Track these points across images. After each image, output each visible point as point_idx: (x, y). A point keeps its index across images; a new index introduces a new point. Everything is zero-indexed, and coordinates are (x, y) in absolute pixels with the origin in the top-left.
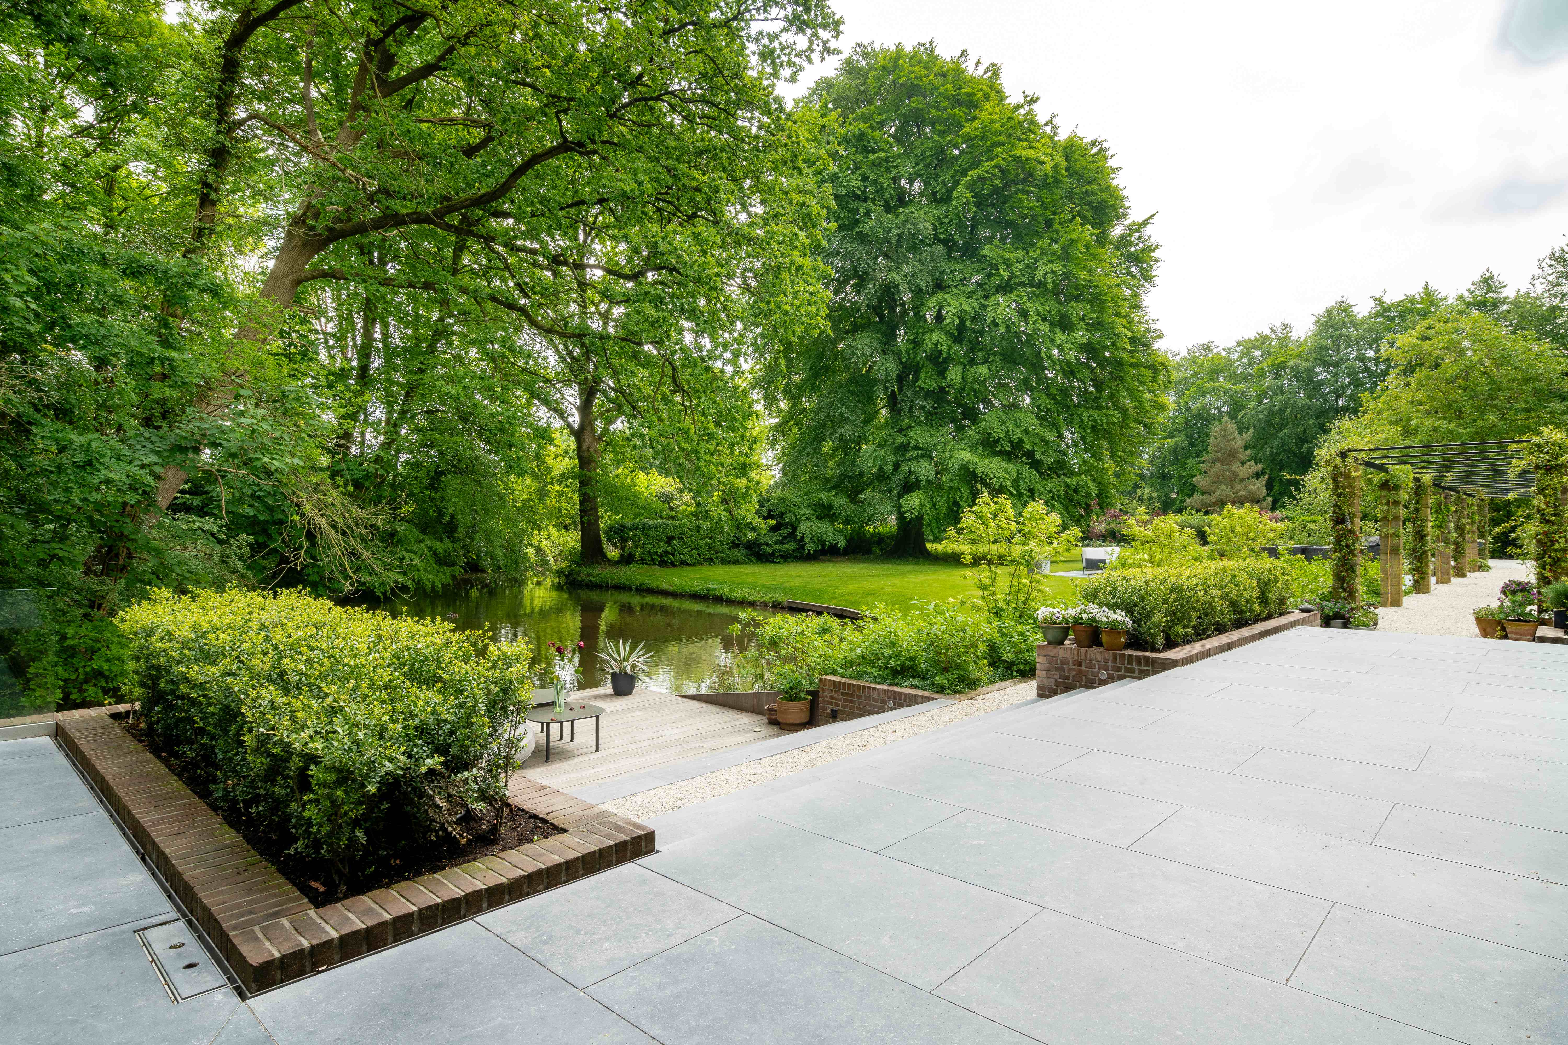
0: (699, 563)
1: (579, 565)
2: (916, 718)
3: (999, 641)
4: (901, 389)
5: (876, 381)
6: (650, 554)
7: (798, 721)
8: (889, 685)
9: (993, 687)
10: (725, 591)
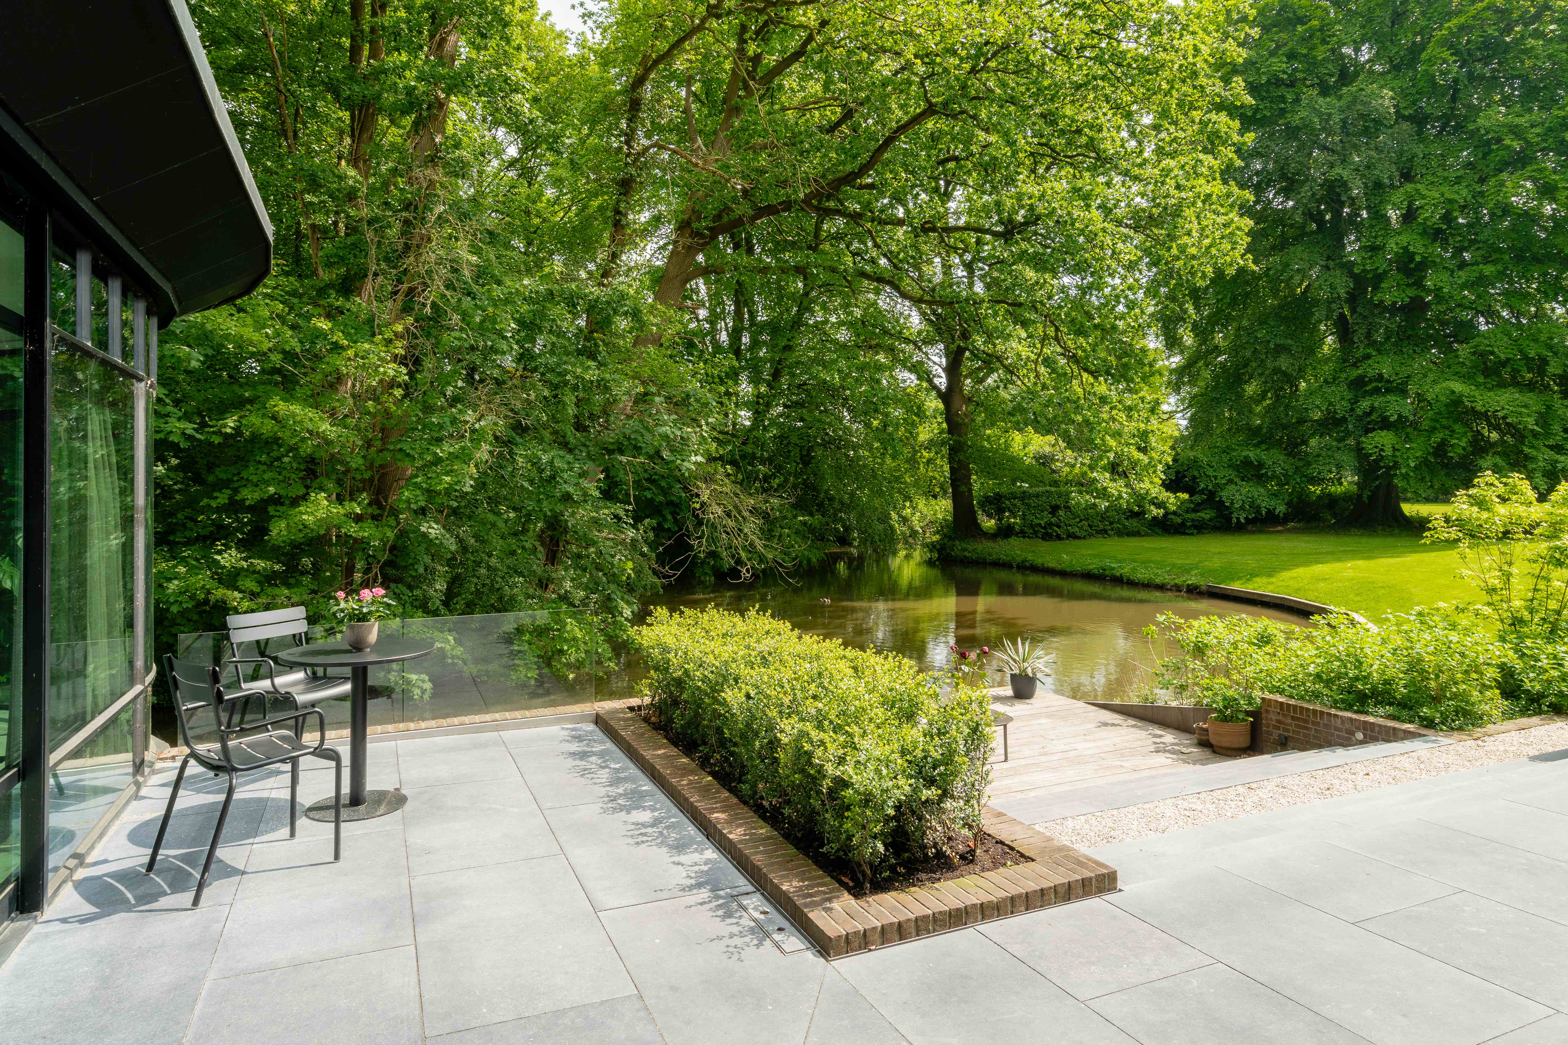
0: (1091, 535)
1: (950, 538)
2: (1397, 759)
3: (1519, 665)
4: (1353, 311)
5: (1316, 302)
6: (1032, 526)
7: (1236, 746)
8: (1356, 712)
9: (1510, 724)
10: (1125, 570)
